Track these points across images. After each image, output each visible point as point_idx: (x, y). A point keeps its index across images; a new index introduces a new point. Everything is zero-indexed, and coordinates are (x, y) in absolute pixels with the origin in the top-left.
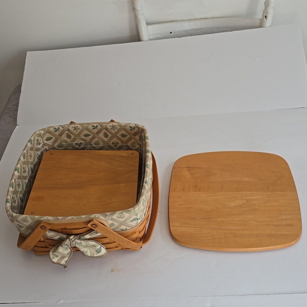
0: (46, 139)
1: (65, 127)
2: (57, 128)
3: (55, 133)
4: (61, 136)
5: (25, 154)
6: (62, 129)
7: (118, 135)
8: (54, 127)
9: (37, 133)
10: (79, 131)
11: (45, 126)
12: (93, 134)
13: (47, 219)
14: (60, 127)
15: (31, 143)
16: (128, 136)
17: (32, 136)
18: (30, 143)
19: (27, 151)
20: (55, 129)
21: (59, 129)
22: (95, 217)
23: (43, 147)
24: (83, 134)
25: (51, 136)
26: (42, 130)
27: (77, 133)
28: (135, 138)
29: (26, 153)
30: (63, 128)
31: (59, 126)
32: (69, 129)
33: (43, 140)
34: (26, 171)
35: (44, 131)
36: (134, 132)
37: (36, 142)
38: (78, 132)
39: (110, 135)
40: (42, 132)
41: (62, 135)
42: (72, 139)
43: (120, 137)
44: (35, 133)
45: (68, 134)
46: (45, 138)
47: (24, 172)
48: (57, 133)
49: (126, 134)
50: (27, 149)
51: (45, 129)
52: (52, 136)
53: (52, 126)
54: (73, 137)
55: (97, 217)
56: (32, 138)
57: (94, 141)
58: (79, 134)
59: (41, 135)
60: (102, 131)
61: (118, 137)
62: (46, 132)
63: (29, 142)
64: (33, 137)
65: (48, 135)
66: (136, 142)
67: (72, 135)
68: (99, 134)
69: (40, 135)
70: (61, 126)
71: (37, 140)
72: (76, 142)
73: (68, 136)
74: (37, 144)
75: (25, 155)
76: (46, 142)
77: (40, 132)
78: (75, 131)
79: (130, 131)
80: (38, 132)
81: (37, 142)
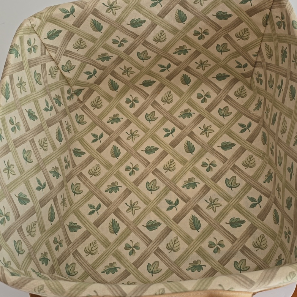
0: (48, 34)
1: (86, 6)
2: (69, 9)
3: (67, 20)
4: (79, 27)
5: (7, 85)
6: (81, 10)
7: (209, 15)
8: (61, 7)
9: (25, 25)
10: (118, 12)
11: (41, 8)
12: (151, 19)
13: (95, 294)
14: (76, 7)
15: (17, 55)
16: (235, 17)
17: (15, 36)
18: (13, 55)
19: (11, 78)
20: (64, 11)
21: (73, 10)
22: (220, 288)
23: (43, 54)
24: (128, 20)
25: (58, 28)
26: (35, 16)
27: (114, 18)
28: (251, 20)
29: (9, 82)
30: (83, 8)
31: (74, 5)
32: (97, 11)
33: (42, 38)
34: (18, 125)
35: (40, 19)
36: (251, 7)
37: (26, 47)
38: (117, 16)
39: (190, 16)
40: (37, 22)
41: (81, 24)
42: (103, 31)
43: (214, 19)
44: (21, 26)
45: (94, 22)
46: (44, 34)
47: (13, 130)
48: (71, 20)
49: (229, 11)
50: (9, 71)
51: (41, 13)
52: (60, 28)
53: (57, 6)
54: (105, 26)
55: (226, 289)
56: (17, 42)
57: (153, 34)
58: (120, 20)
59: (35, 29)
60: (171, 9)
61: (209, 19)
62: (44, 20)
63: (10, 52)
64: (18, 38)
65: (50, 27)
66: (251, 28)
67: (103, 23)
68: (166, 17)
69: (32, 30)
70: (77, 5)
71: (29, 43)
72: (114, 37)
73: (95, 25)
74: (29, 50)
75: (7, 89)
76: (48, 42)
77: (32, 23)
78: (110, 15)
79: (241, 6)
80: (27, 24)
81: (28, 47)
